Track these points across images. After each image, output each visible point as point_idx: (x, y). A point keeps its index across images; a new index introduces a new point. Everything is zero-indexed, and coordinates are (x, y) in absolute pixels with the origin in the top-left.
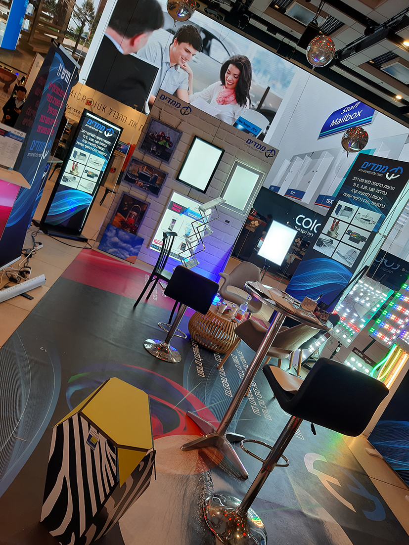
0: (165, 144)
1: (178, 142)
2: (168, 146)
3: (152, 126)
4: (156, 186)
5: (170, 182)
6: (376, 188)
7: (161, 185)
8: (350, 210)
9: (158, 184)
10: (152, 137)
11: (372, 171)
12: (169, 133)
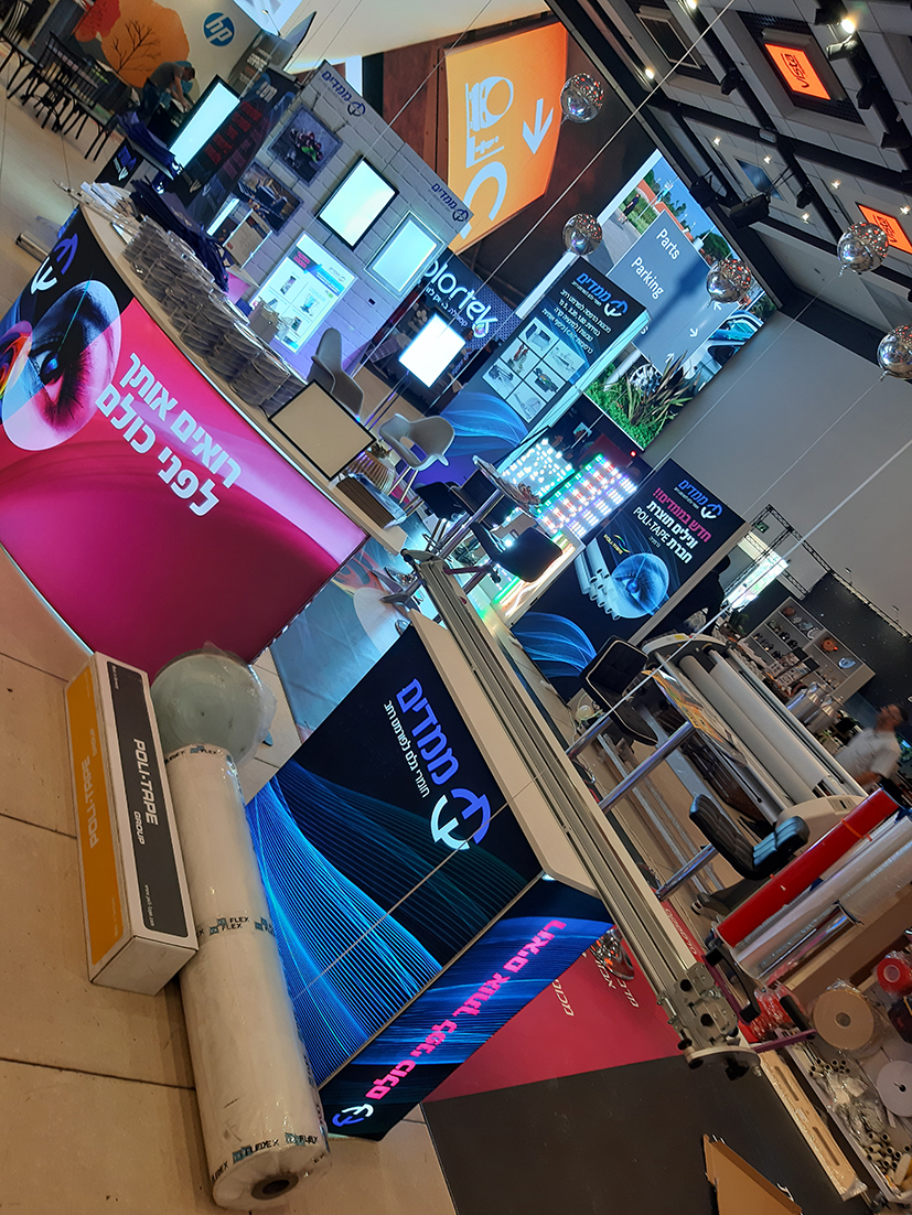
0: (311, 152)
1: (331, 156)
2: (314, 158)
3: (298, 118)
4: (281, 216)
5: (302, 215)
6: (589, 319)
7: (287, 217)
8: (548, 338)
9: (284, 214)
10: (294, 136)
11: (590, 292)
12: (322, 138)
